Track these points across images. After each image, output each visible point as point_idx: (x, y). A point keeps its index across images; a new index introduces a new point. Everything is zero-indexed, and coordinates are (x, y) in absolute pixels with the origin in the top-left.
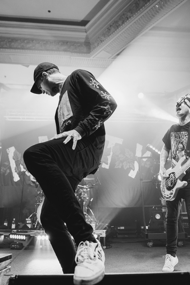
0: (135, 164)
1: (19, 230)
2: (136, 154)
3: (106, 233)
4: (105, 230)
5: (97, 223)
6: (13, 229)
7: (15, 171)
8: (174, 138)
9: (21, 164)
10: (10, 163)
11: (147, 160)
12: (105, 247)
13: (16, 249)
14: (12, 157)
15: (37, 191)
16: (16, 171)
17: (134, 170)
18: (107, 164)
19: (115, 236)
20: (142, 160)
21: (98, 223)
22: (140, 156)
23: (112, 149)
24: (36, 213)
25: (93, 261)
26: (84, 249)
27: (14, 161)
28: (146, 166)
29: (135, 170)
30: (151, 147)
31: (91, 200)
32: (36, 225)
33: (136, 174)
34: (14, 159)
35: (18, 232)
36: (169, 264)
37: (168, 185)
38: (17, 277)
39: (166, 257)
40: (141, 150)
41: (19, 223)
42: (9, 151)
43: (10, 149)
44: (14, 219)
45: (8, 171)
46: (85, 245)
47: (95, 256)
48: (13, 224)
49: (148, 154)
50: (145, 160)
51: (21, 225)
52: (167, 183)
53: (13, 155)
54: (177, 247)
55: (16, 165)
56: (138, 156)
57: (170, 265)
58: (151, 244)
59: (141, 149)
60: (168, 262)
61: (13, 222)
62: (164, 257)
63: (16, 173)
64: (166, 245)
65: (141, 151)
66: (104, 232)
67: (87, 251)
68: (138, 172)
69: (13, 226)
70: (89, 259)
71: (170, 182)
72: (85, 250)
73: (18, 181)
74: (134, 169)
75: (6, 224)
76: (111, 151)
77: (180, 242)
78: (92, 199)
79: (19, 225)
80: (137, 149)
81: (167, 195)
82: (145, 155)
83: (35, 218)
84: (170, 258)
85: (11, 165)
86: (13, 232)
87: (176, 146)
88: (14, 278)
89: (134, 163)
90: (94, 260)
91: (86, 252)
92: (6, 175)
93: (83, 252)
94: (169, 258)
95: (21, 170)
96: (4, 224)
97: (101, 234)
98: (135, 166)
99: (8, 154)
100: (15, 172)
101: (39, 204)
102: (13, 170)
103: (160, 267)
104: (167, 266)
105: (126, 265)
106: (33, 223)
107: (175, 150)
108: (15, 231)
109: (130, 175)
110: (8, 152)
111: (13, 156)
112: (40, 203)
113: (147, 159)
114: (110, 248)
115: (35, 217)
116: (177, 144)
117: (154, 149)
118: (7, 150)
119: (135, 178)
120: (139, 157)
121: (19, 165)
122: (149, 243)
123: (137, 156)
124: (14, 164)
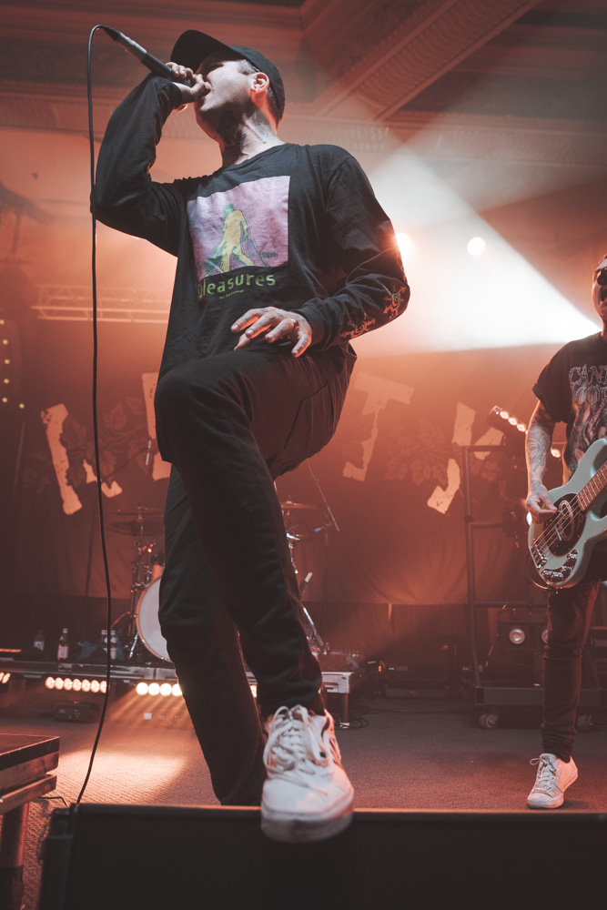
0: (449, 467)
1: (81, 665)
2: (455, 435)
3: (350, 683)
4: (349, 674)
5: (322, 651)
6: (63, 660)
7: (65, 480)
8: (588, 386)
9: (85, 461)
10: (50, 456)
11: (487, 458)
12: (348, 724)
13: (71, 721)
14: (58, 437)
15: (137, 544)
17: (444, 488)
18: (360, 465)
19: (379, 693)
20: (474, 457)
21: (328, 652)
22: (467, 442)
23: (376, 418)
24: (133, 613)
25: (321, 768)
26: (289, 730)
27: (63, 450)
28: (484, 475)
29: (448, 488)
30: (504, 415)
31: (307, 579)
32: (132, 649)
33: (453, 501)
34: (63, 443)
35: (75, 669)
36: (548, 783)
37: (554, 537)
38: (76, 810)
39: (541, 763)
40: (471, 424)
41: (79, 643)
42: (48, 417)
43: (50, 410)
44: (65, 631)
45: (46, 480)
46: (291, 717)
47: (323, 755)
48: (63, 645)
49: (494, 437)
50: (480, 455)
51: (87, 649)
52: (552, 533)
53: (61, 431)
54: (575, 731)
55: (71, 463)
56: (460, 444)
57: (552, 786)
58: (491, 719)
59: (472, 419)
60: (546, 778)
61: (62, 638)
62: (533, 762)
63: (71, 487)
64: (543, 725)
65: (470, 429)
66: (344, 678)
67: (300, 736)
68: (457, 493)
69: (63, 652)
70: (309, 763)
71: (561, 527)
72: (293, 732)
73: (75, 513)
74: (447, 485)
75: (39, 644)
76: (375, 424)
77: (585, 717)
78: (310, 575)
79: (80, 648)
80: (458, 420)
81: (558, 571)
82: (482, 442)
83: (129, 630)
84: (554, 764)
85: (55, 461)
86: (63, 668)
87: (599, 412)
88: (67, 813)
89: (446, 465)
90: (324, 767)
91: (296, 740)
92: (38, 492)
93: (286, 739)
94: (549, 766)
95: (85, 478)
96: (33, 644)
97: (336, 684)
98: (449, 476)
99: (44, 428)
100: (69, 485)
101: (142, 585)
102: (62, 480)
103: (519, 790)
104: (544, 789)
105: (414, 780)
106: (124, 644)
107: (591, 425)
108: (69, 666)
109: (431, 503)
110: (45, 422)
111: (61, 435)
112: (146, 583)
113: (487, 453)
114: (361, 727)
115: (130, 627)
116: (603, 403)
117: (513, 421)
118: (43, 414)
119: (447, 512)
120: (464, 448)
121: (81, 463)
122: (485, 716)
123: (455, 444)
124: (65, 457)
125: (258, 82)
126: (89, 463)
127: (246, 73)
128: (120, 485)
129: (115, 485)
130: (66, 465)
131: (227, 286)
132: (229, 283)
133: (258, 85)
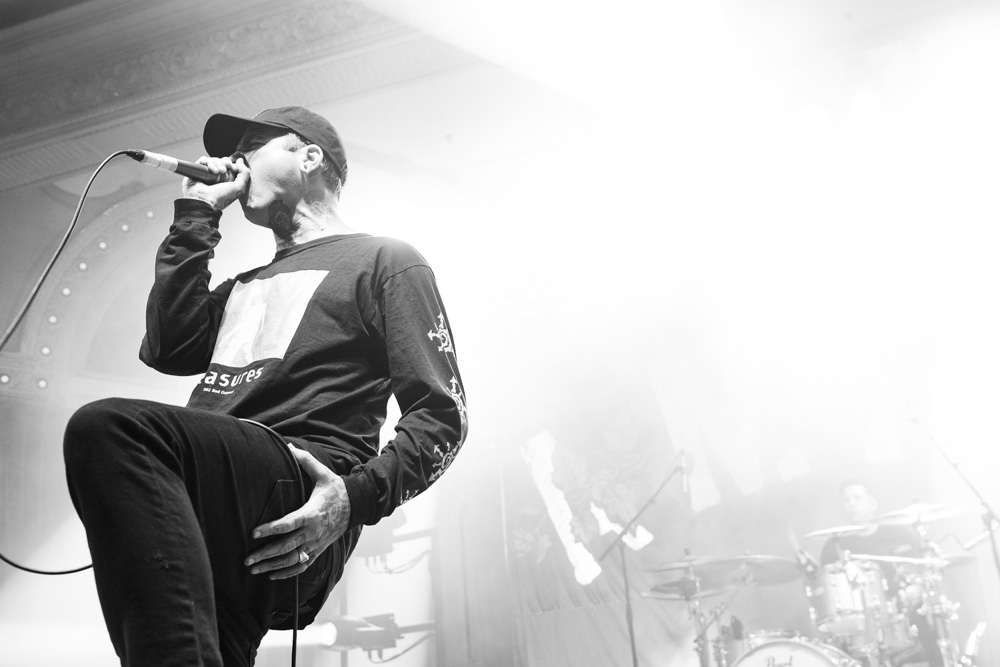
7: (572, 538)
9: (592, 504)
10: (544, 509)
14: (550, 478)
16: (578, 540)
27: (560, 494)
31: (978, 631)
34: (559, 486)
42: (530, 452)
43: (531, 443)
45: (545, 543)
53: (551, 469)
55: (575, 511)
63: (580, 545)
73: (594, 581)
85: (552, 513)
92: (539, 561)
95: (598, 529)
100: (576, 542)
102: (566, 537)
111: (552, 474)
118: (523, 449)
121: (588, 508)
124: (565, 505)
125: (310, 158)
126: (599, 505)
127: (292, 150)
128: (649, 529)
129: (641, 530)
130: (568, 515)
131: (218, 380)
132: (223, 377)
133: (309, 163)
